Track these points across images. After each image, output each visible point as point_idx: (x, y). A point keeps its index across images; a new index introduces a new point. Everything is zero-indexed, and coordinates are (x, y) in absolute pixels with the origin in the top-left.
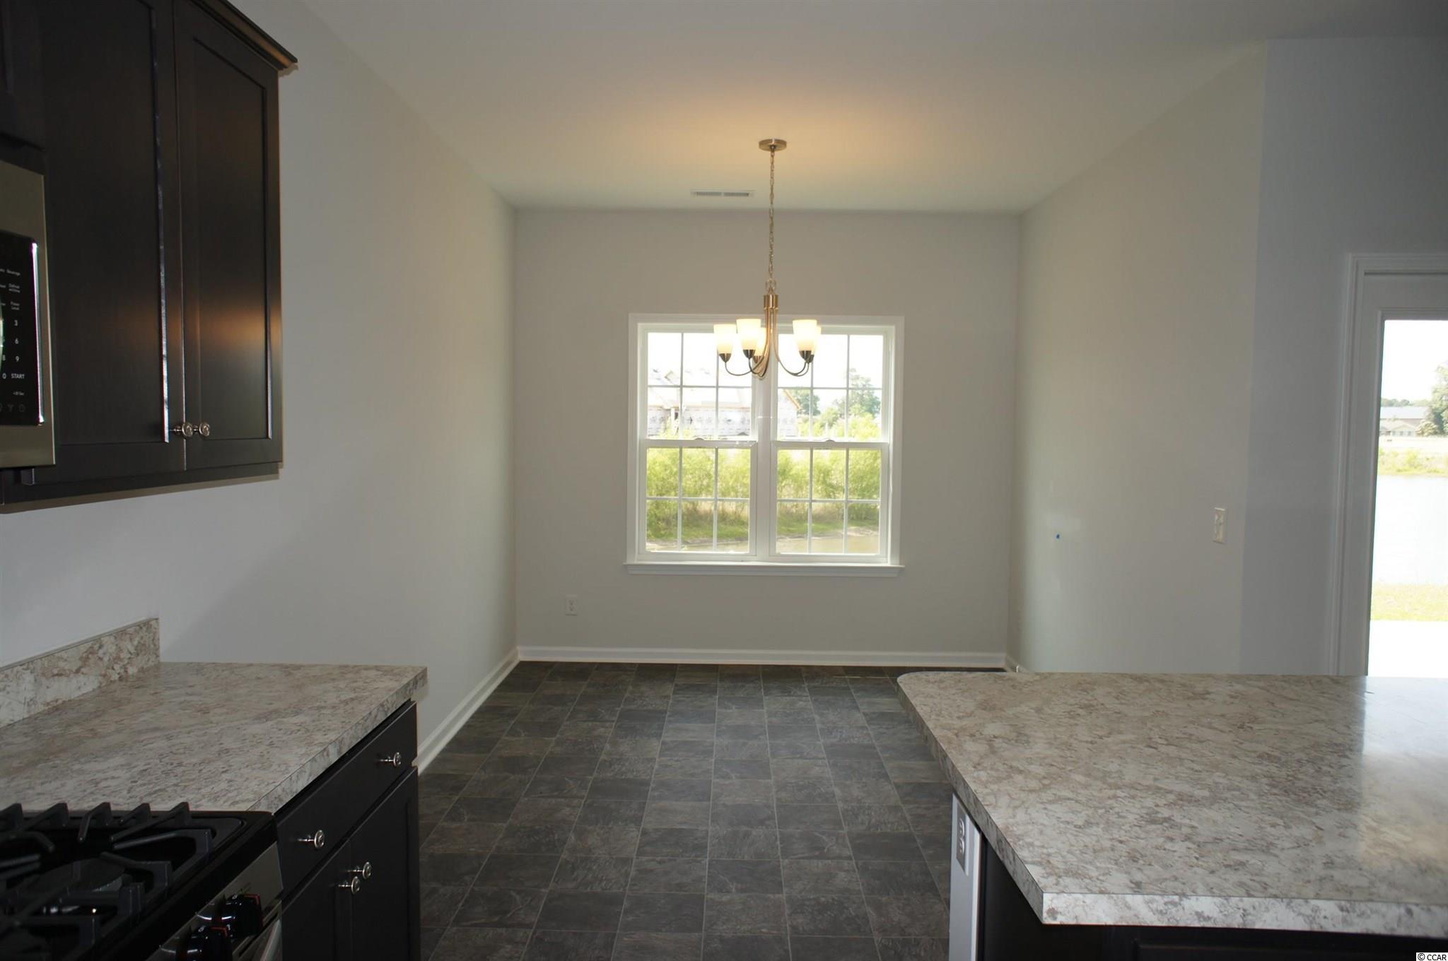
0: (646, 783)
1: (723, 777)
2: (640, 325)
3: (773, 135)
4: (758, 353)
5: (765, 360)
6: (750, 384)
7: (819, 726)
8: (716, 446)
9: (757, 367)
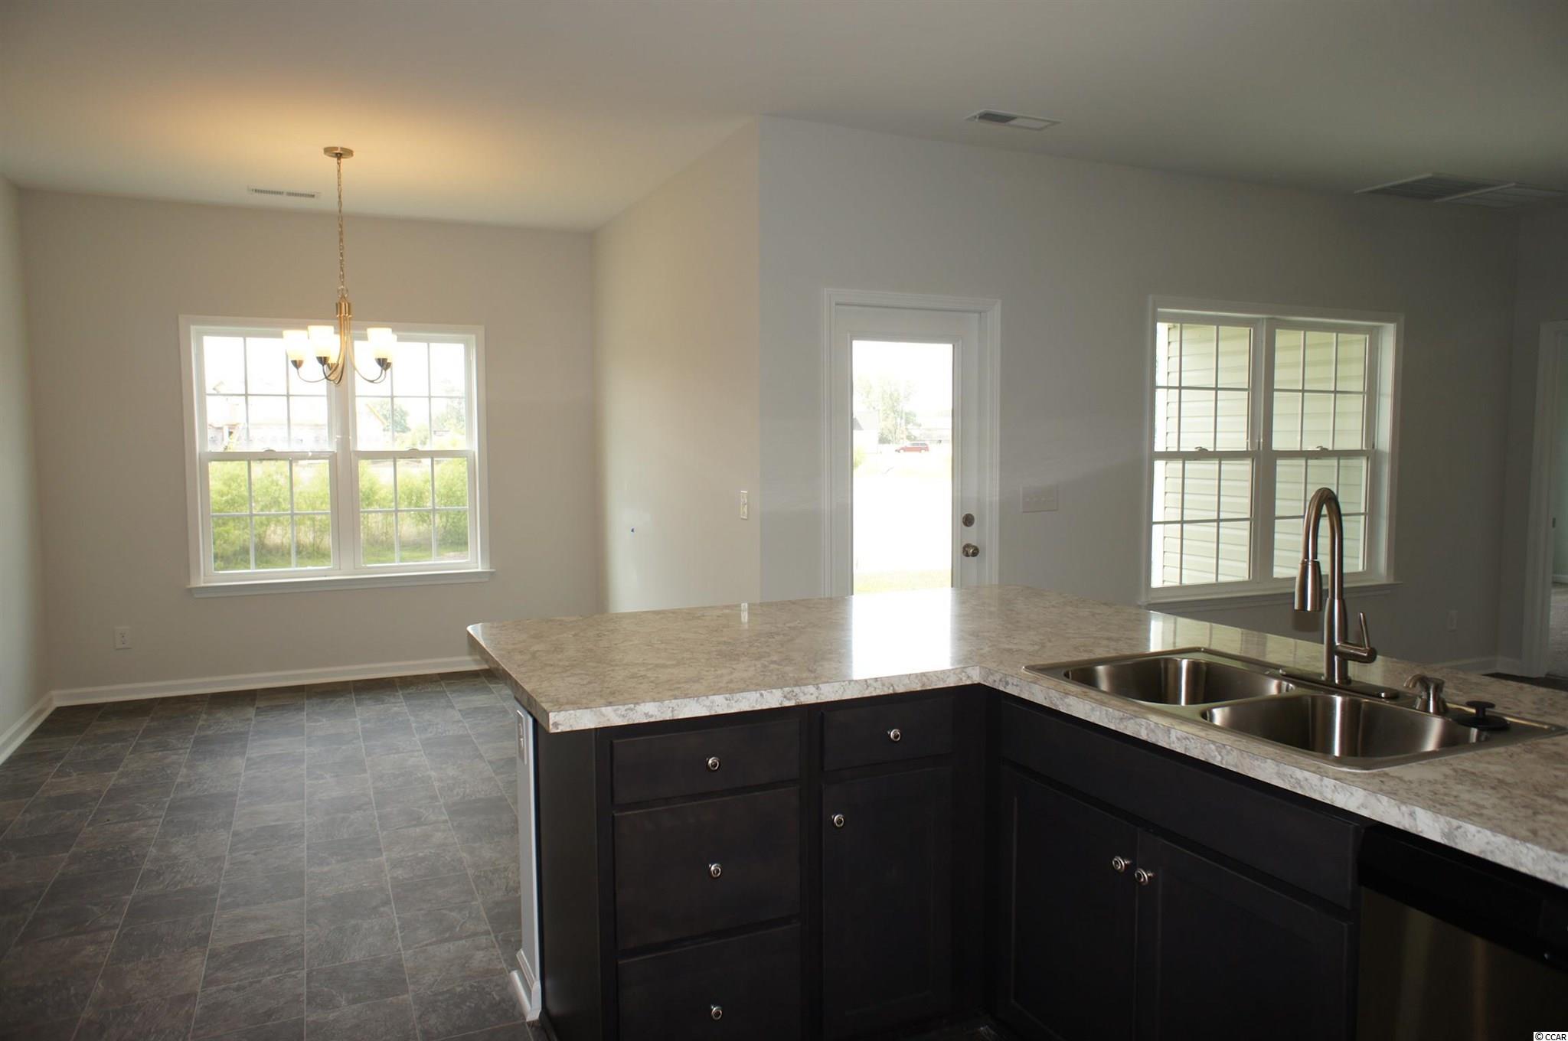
0: (235, 795)
1: (316, 779)
2: (193, 328)
3: (338, 143)
4: (333, 360)
5: (340, 366)
6: (324, 391)
7: (414, 725)
8: (292, 458)
9: (331, 374)
